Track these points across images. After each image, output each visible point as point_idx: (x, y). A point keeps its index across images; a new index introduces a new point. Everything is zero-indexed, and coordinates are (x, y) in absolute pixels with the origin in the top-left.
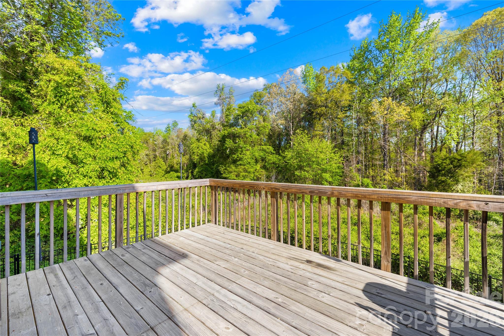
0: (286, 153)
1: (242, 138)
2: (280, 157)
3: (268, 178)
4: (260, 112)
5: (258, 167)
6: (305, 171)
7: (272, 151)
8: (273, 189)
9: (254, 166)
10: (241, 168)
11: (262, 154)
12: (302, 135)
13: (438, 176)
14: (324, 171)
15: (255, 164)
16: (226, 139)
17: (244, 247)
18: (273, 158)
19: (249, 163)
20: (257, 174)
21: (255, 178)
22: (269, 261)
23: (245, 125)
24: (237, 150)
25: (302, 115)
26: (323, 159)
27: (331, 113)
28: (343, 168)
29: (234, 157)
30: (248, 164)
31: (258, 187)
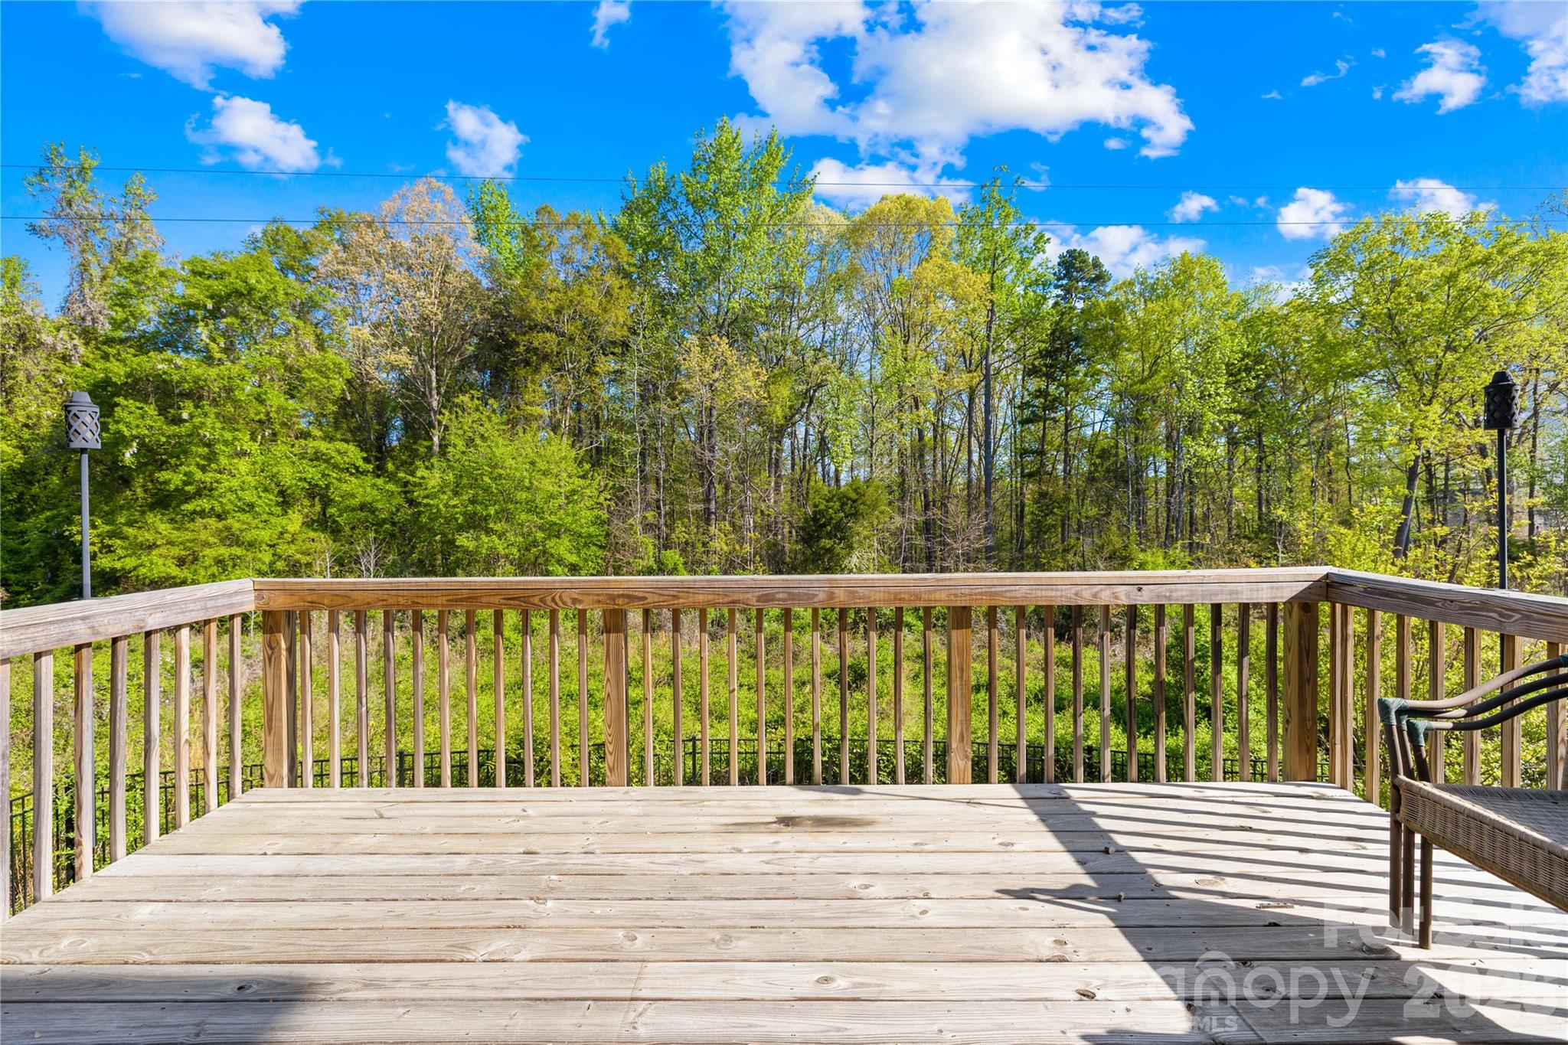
0: (419, 474)
1: (215, 403)
2: (391, 487)
3: (343, 564)
4: (304, 309)
5: (294, 521)
6: (489, 532)
7: (360, 463)
8: (620, 601)
9: (273, 520)
10: (206, 530)
11: (312, 473)
12: (476, 416)
13: (819, 538)
14: (554, 531)
15: (278, 510)
16: (120, 400)
17: (533, 843)
18: (363, 489)
19: (251, 506)
20: (284, 549)
21: (280, 565)
22: (675, 864)
23: (229, 350)
24: (180, 450)
25: (470, 349)
26: (552, 496)
27: (571, 354)
28: (609, 522)
29: (167, 482)
30: (242, 510)
31: (549, 599)
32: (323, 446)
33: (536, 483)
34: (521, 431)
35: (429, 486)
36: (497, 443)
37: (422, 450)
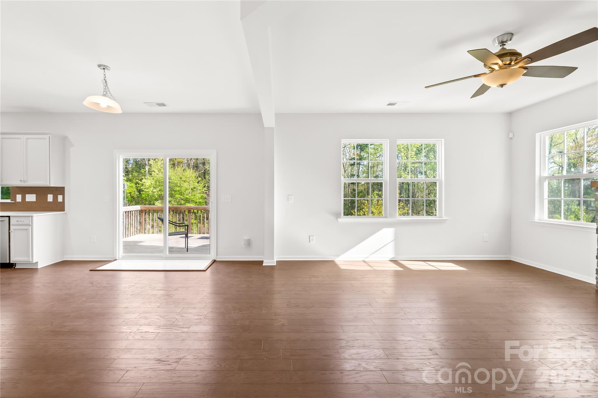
0: (143, 181)
14: (188, 201)
26: (187, 189)
31: (180, 209)
33: (181, 184)
37: (143, 172)
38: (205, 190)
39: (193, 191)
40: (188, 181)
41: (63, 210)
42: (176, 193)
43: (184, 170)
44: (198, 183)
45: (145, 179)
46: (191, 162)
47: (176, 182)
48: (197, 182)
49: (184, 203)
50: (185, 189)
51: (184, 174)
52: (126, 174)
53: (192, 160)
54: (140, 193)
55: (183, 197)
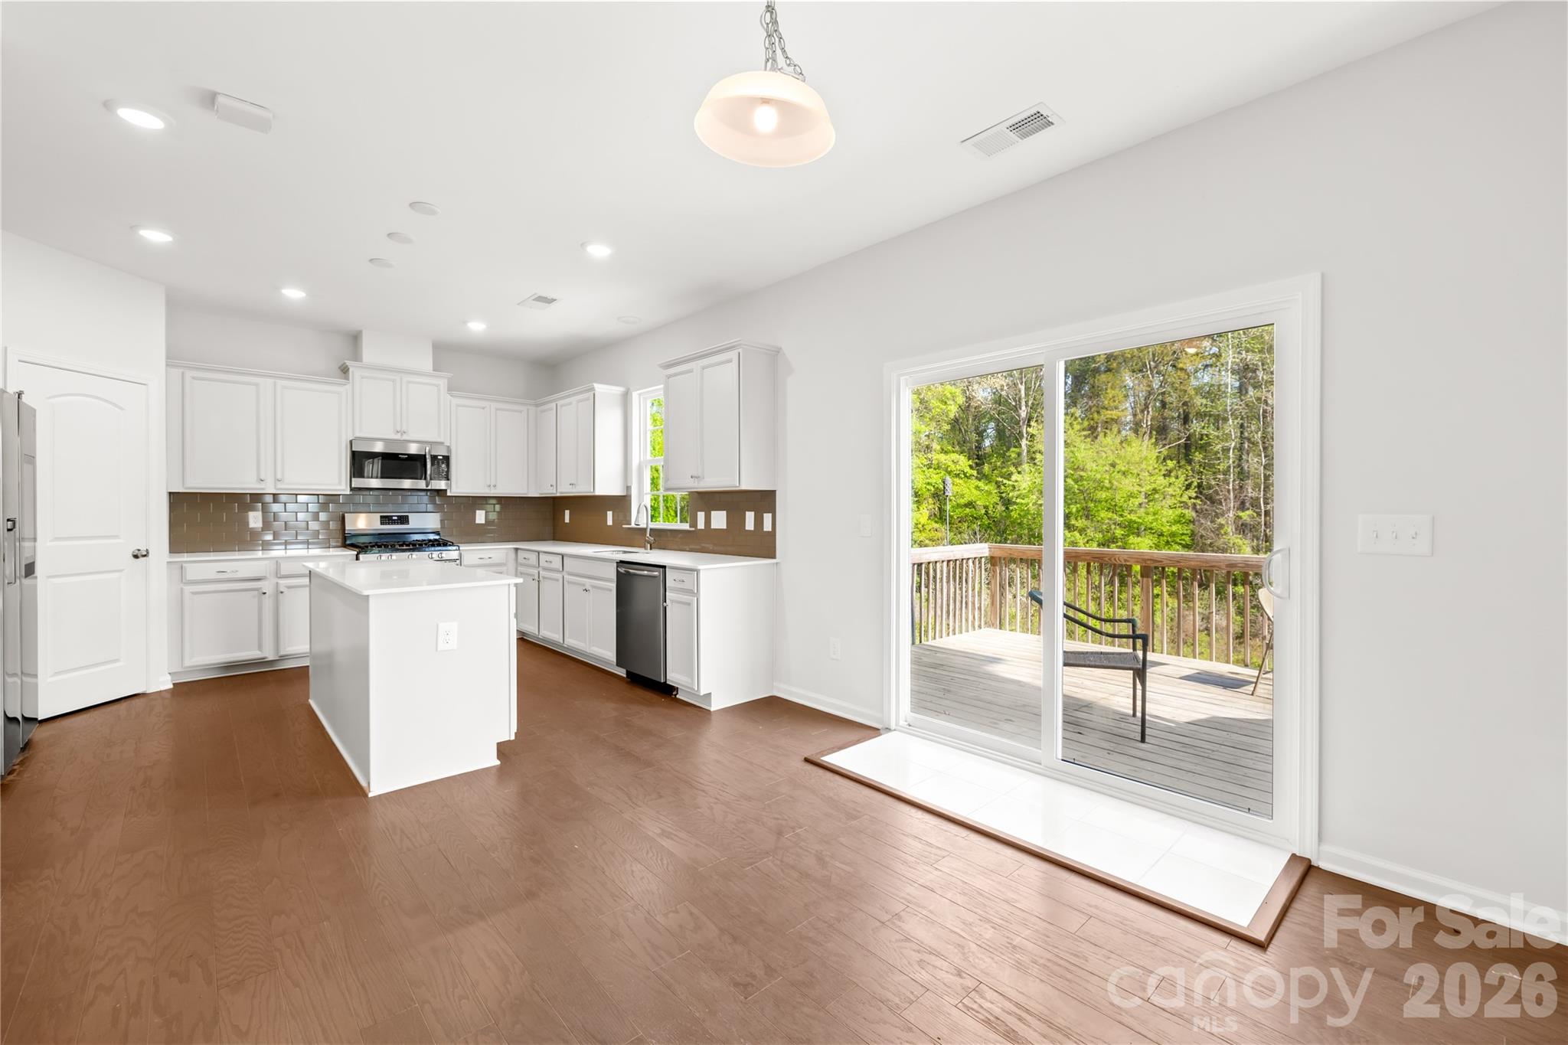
0: (1012, 477)
2: (990, 488)
7: (967, 470)
11: (935, 478)
14: (1135, 529)
18: (969, 490)
28: (1195, 521)
31: (1113, 559)
32: (942, 457)
33: (1115, 483)
34: (1102, 435)
35: (1022, 488)
36: (1079, 448)
37: (1013, 455)
38: (1190, 498)
39: (1149, 501)
40: (1135, 471)
41: (771, 554)
42: (1100, 508)
43: (1122, 442)
44: (1167, 475)
45: (1019, 473)
46: (1143, 417)
47: (1098, 476)
48: (1163, 472)
49: (1123, 535)
50: (1125, 495)
51: (1122, 453)
52: (976, 463)
53: (1148, 412)
54: (1007, 508)
55: (1122, 519)
